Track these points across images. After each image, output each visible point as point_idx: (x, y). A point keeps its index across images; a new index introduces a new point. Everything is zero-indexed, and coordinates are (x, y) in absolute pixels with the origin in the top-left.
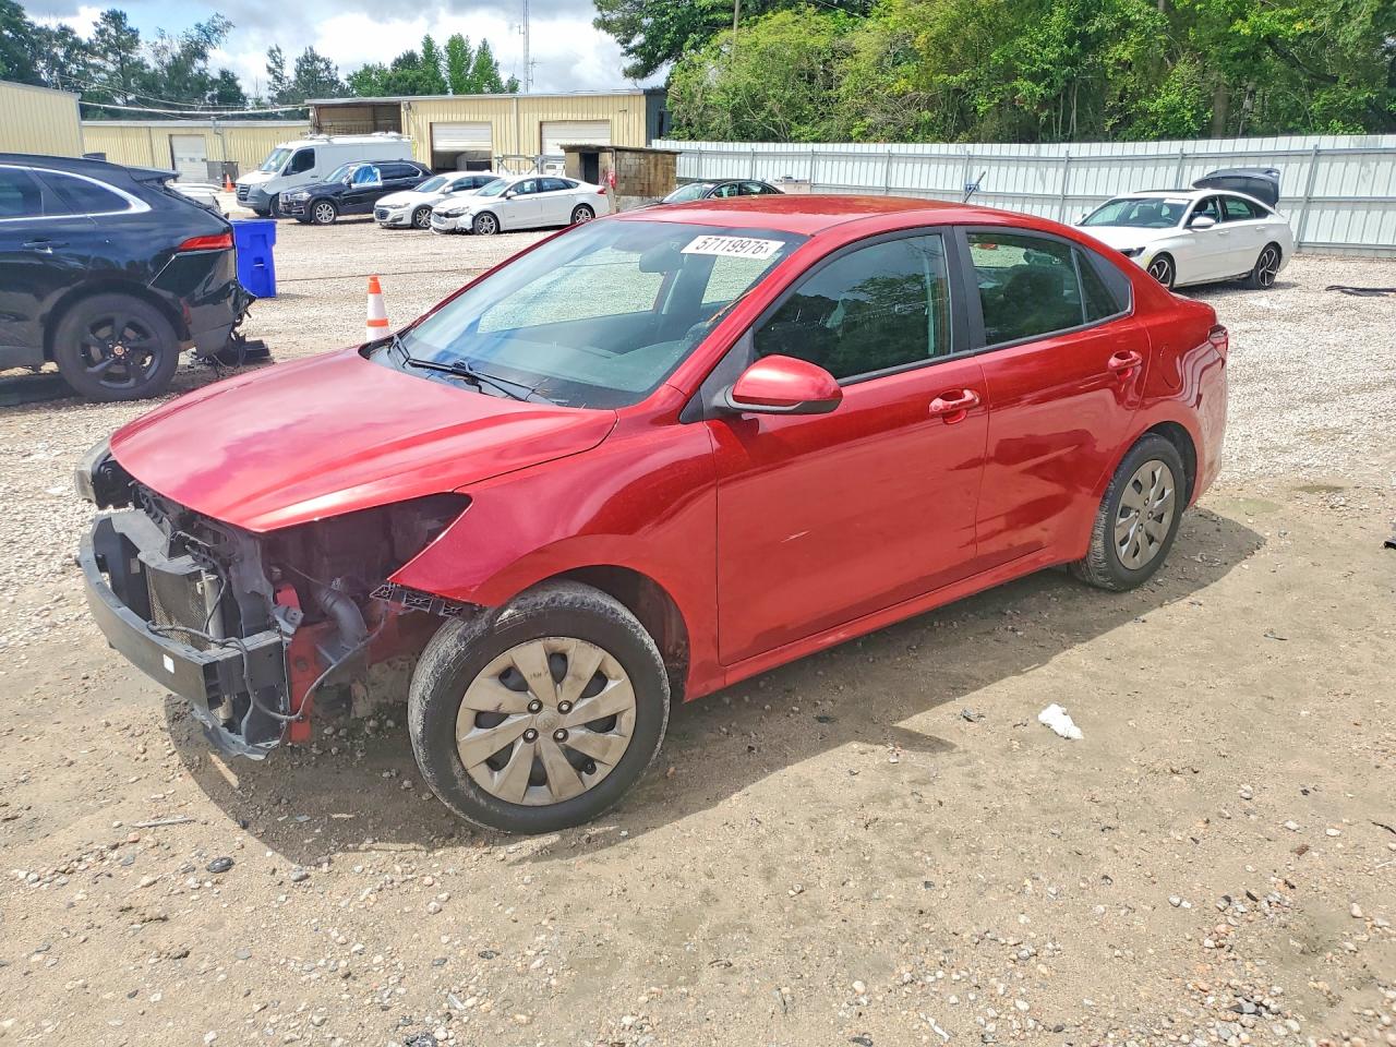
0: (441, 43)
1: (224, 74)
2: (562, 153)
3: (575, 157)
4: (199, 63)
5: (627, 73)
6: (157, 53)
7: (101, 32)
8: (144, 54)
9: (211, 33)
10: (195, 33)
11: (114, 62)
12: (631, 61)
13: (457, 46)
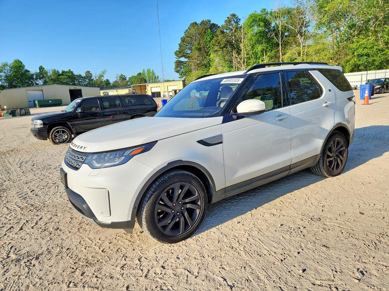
0: (146, 71)
1: (107, 80)
2: (172, 91)
3: (174, 91)
4: (103, 78)
5: (179, 78)
6: (96, 77)
7: (86, 74)
8: (93, 77)
9: (104, 72)
10: (101, 73)
11: (88, 80)
12: (180, 76)
13: (149, 71)
